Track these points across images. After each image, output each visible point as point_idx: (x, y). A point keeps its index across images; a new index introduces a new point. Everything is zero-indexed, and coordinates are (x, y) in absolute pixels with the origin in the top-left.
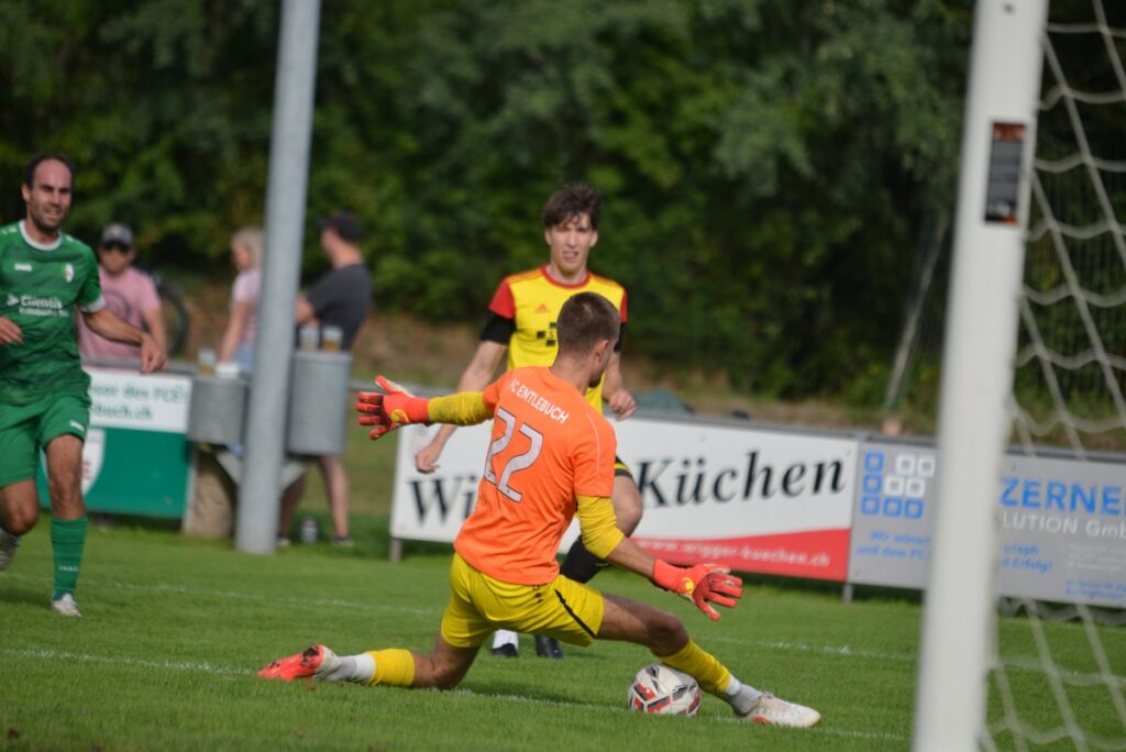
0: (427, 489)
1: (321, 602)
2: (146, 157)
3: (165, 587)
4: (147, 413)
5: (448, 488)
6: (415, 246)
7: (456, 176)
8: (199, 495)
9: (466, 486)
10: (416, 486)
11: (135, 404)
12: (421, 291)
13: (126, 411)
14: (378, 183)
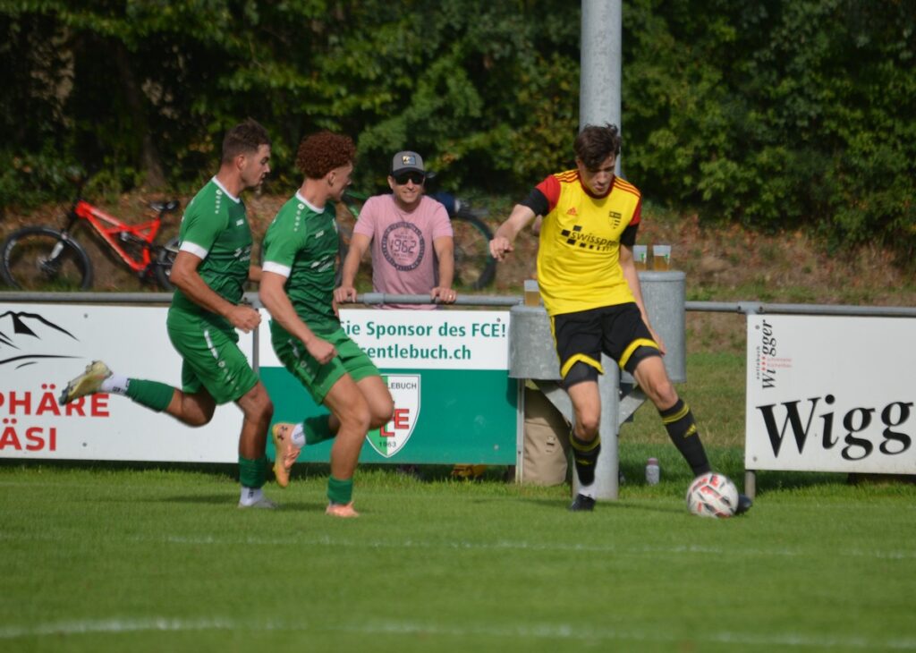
0: (780, 415)
1: (678, 550)
2: (437, 67)
3: (506, 544)
4: (466, 352)
5: (803, 411)
6: (742, 146)
7: (781, 63)
8: (528, 438)
9: (823, 408)
10: (767, 411)
11: (451, 343)
12: (753, 193)
13: (442, 351)
14: (696, 78)
